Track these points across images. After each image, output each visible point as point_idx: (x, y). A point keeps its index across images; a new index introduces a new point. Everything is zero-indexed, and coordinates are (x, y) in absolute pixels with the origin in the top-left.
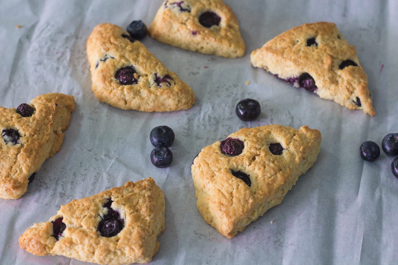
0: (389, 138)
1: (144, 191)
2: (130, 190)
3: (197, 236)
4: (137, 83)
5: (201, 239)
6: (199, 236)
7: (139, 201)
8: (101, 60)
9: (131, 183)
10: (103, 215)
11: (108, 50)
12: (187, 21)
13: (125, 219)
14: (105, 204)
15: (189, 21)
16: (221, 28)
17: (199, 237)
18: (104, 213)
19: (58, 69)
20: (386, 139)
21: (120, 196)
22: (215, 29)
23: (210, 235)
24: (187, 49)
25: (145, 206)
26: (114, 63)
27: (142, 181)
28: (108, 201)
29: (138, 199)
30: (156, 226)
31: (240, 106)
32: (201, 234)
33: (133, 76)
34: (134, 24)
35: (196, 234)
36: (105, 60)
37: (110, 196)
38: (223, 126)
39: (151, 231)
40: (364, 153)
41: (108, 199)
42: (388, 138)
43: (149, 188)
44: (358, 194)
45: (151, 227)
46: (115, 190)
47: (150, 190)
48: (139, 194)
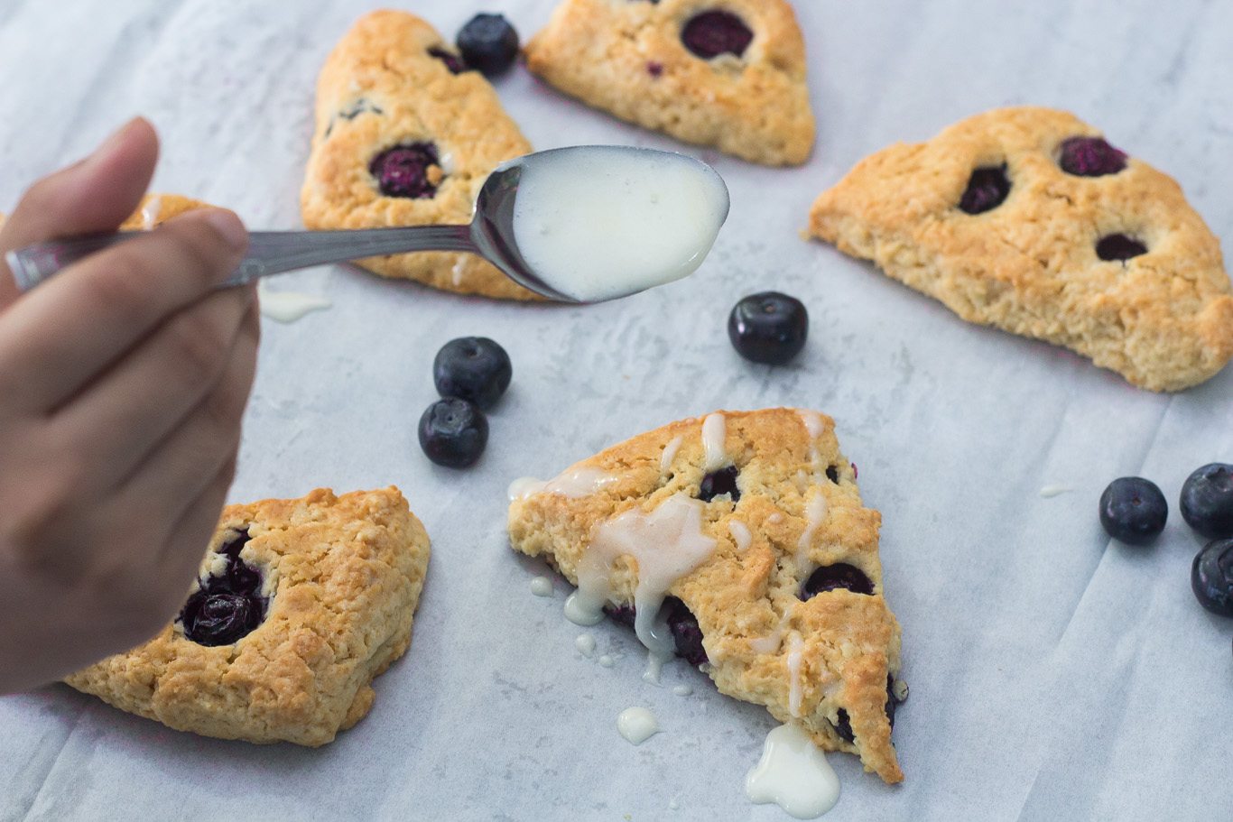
0: (1204, 477)
1: (358, 523)
2: (316, 513)
3: (501, 687)
4: (431, 197)
5: (509, 698)
6: (507, 687)
7: (329, 550)
8: (342, 115)
9: (327, 494)
10: (208, 576)
11: (370, 85)
12: (641, 27)
13: (271, 598)
14: (225, 544)
15: (649, 30)
16: (745, 66)
17: (505, 693)
18: (213, 571)
19: (214, 129)
20: (1197, 477)
21: (278, 525)
22: (726, 65)
23: (541, 692)
24: (629, 117)
25: (344, 565)
26: (376, 125)
27: (361, 494)
28: (237, 535)
29: (331, 543)
30: (366, 636)
31: (742, 311)
32: (514, 686)
33: (424, 174)
34: (480, 24)
35: (500, 682)
36: (352, 116)
37: (246, 521)
38: (679, 366)
39: (343, 646)
40: (1109, 510)
41: (237, 530)
42: (1202, 474)
43: (377, 515)
44: (1059, 640)
45: (346, 633)
46: (266, 507)
47: (378, 522)
48: (339, 529)
